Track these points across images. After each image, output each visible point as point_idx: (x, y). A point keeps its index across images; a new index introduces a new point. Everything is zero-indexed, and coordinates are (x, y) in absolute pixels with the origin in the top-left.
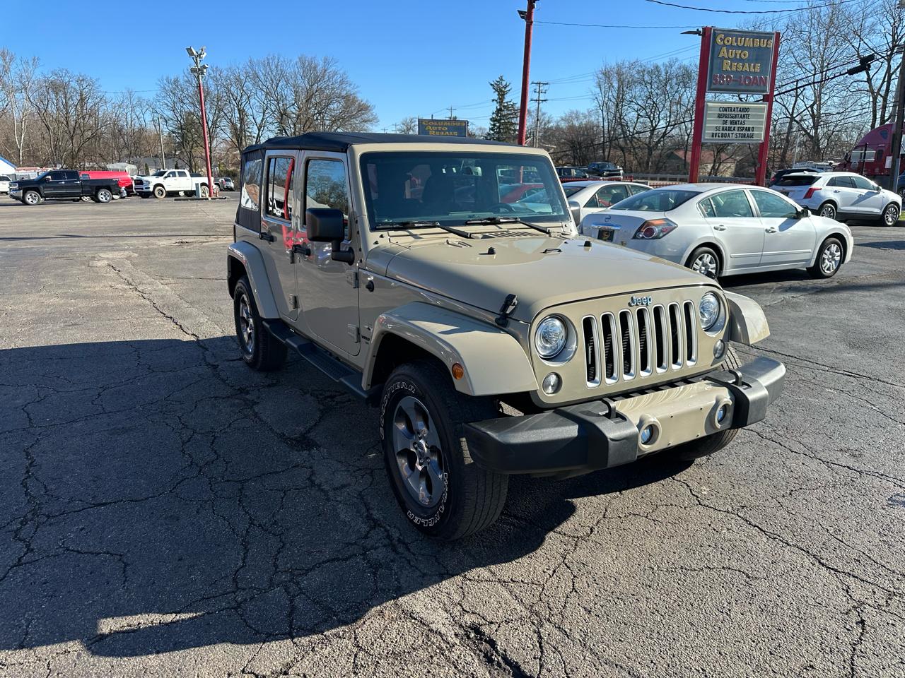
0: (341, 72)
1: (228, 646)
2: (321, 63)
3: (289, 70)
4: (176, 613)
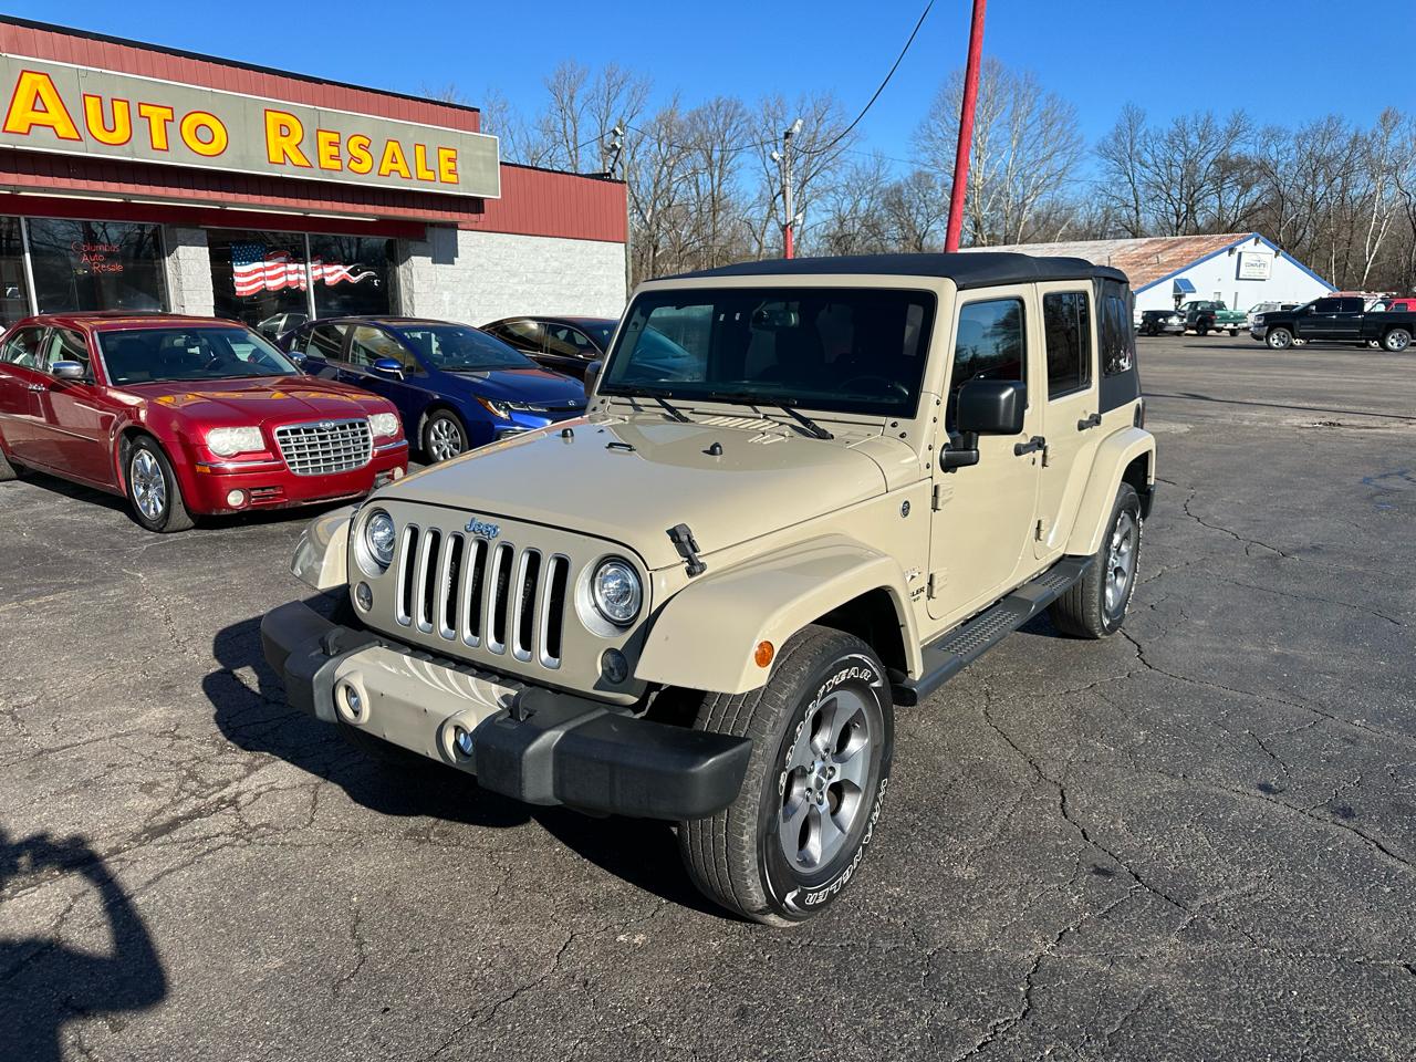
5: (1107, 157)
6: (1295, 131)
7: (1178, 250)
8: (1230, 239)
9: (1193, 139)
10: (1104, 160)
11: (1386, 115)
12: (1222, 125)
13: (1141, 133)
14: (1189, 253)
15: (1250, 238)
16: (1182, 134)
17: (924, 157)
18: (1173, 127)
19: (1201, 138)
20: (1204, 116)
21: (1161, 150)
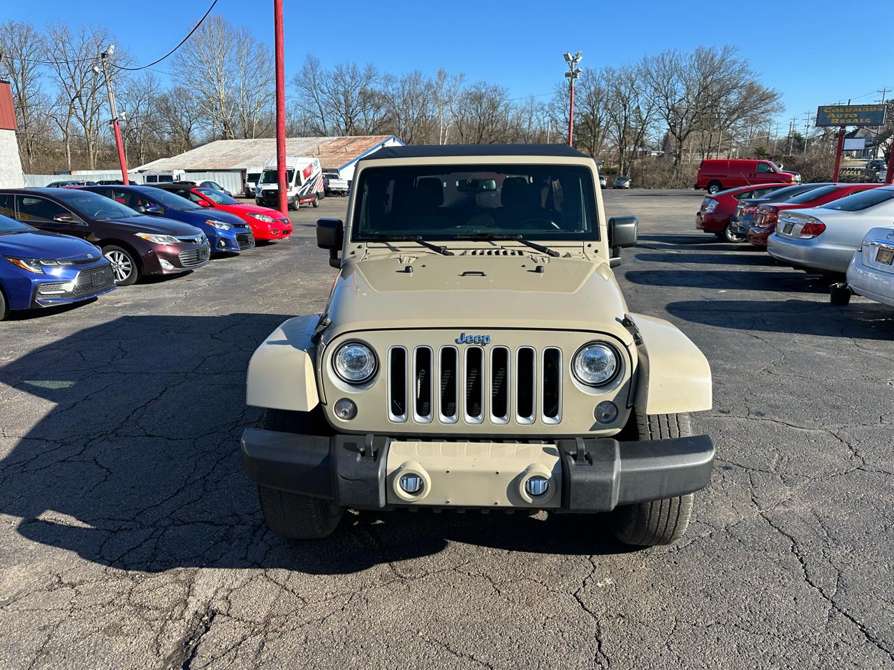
0: (742, 60)
1: (74, 555)
2: (720, 53)
3: (685, 63)
4: (84, 522)
5: (301, 86)
6: (400, 77)
7: (354, 144)
8: (381, 138)
9: (348, 79)
10: (299, 88)
11: (440, 73)
12: (362, 71)
13: (318, 73)
14: (361, 146)
15: (390, 138)
16: (341, 75)
17: (182, 78)
18: (335, 70)
19: (353, 78)
20: (351, 66)
21: (331, 83)
